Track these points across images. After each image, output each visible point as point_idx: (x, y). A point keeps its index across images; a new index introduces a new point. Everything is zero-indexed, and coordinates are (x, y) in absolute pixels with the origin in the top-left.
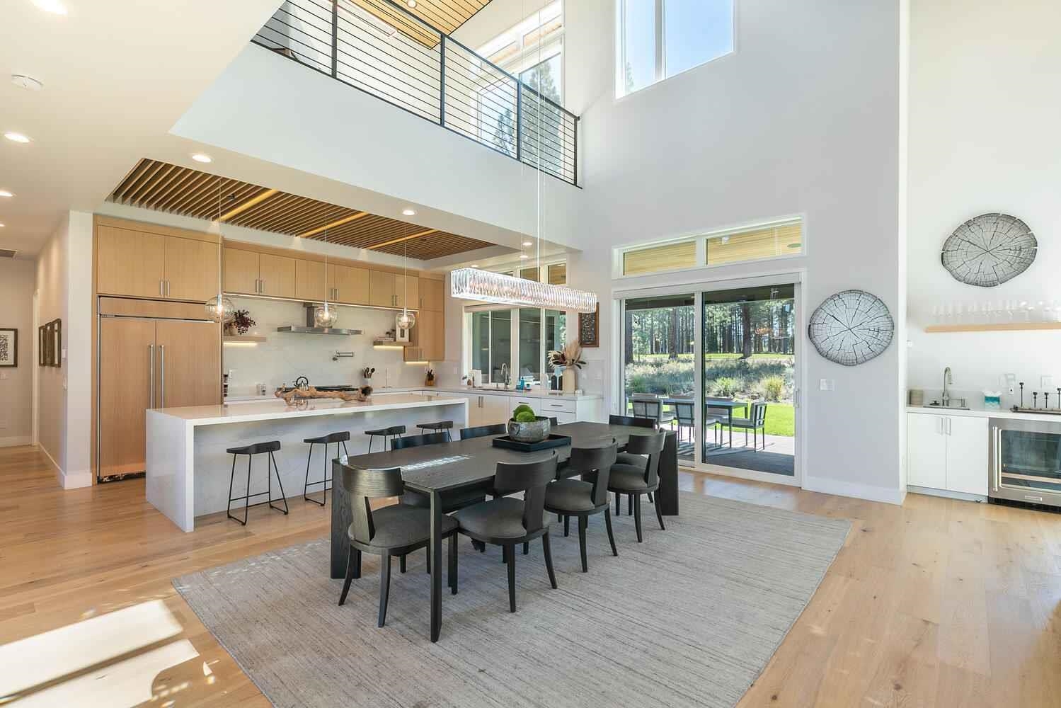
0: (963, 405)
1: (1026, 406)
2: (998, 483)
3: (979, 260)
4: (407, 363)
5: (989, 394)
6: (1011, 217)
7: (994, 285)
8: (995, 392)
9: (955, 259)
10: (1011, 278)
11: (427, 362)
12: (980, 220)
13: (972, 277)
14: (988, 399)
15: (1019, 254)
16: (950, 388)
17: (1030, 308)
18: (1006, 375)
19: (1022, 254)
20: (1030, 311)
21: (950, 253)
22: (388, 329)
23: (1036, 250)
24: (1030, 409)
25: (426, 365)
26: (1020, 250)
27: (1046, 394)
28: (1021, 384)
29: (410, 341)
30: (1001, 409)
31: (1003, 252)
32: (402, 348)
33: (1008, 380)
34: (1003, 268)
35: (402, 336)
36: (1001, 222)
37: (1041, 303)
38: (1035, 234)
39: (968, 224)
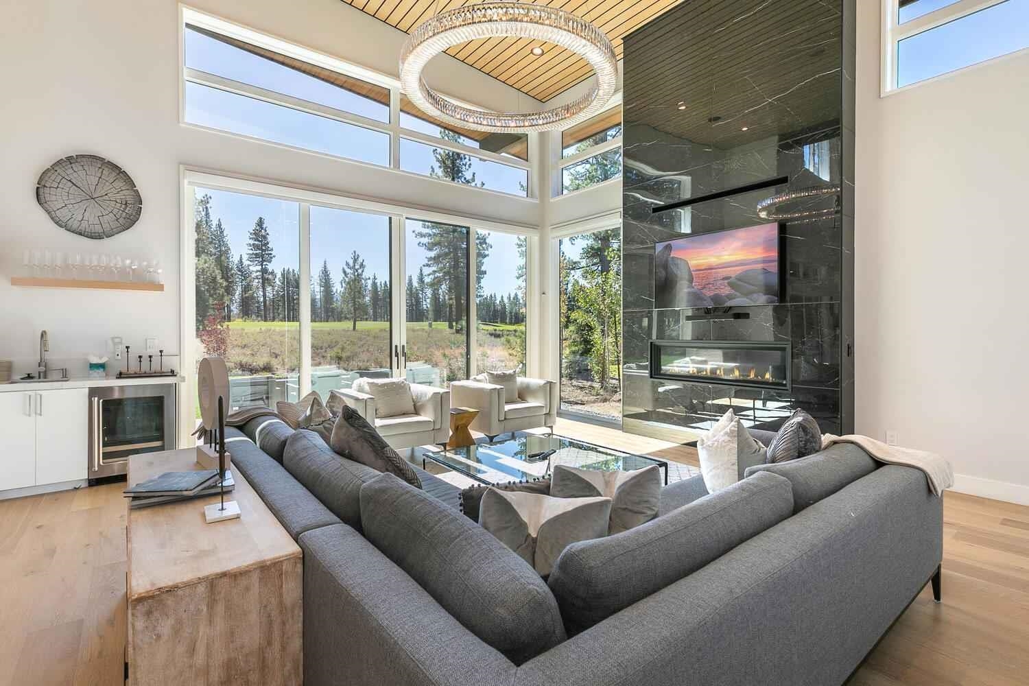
0: (65, 376)
1: (132, 370)
2: (98, 460)
3: (83, 205)
5: (95, 360)
6: (117, 167)
7: (100, 238)
8: (101, 358)
9: (56, 198)
10: (117, 233)
12: (84, 159)
13: (75, 226)
14: (93, 366)
15: (125, 209)
16: (47, 356)
17: (133, 267)
18: (113, 339)
19: (128, 208)
20: (134, 270)
21: (47, 190)
23: (141, 208)
24: (136, 373)
26: (126, 204)
27: (150, 357)
28: (127, 347)
30: (107, 376)
31: (108, 202)
33: (115, 344)
34: (109, 221)
36: (106, 169)
37: (145, 263)
38: (139, 190)
39: (70, 159)
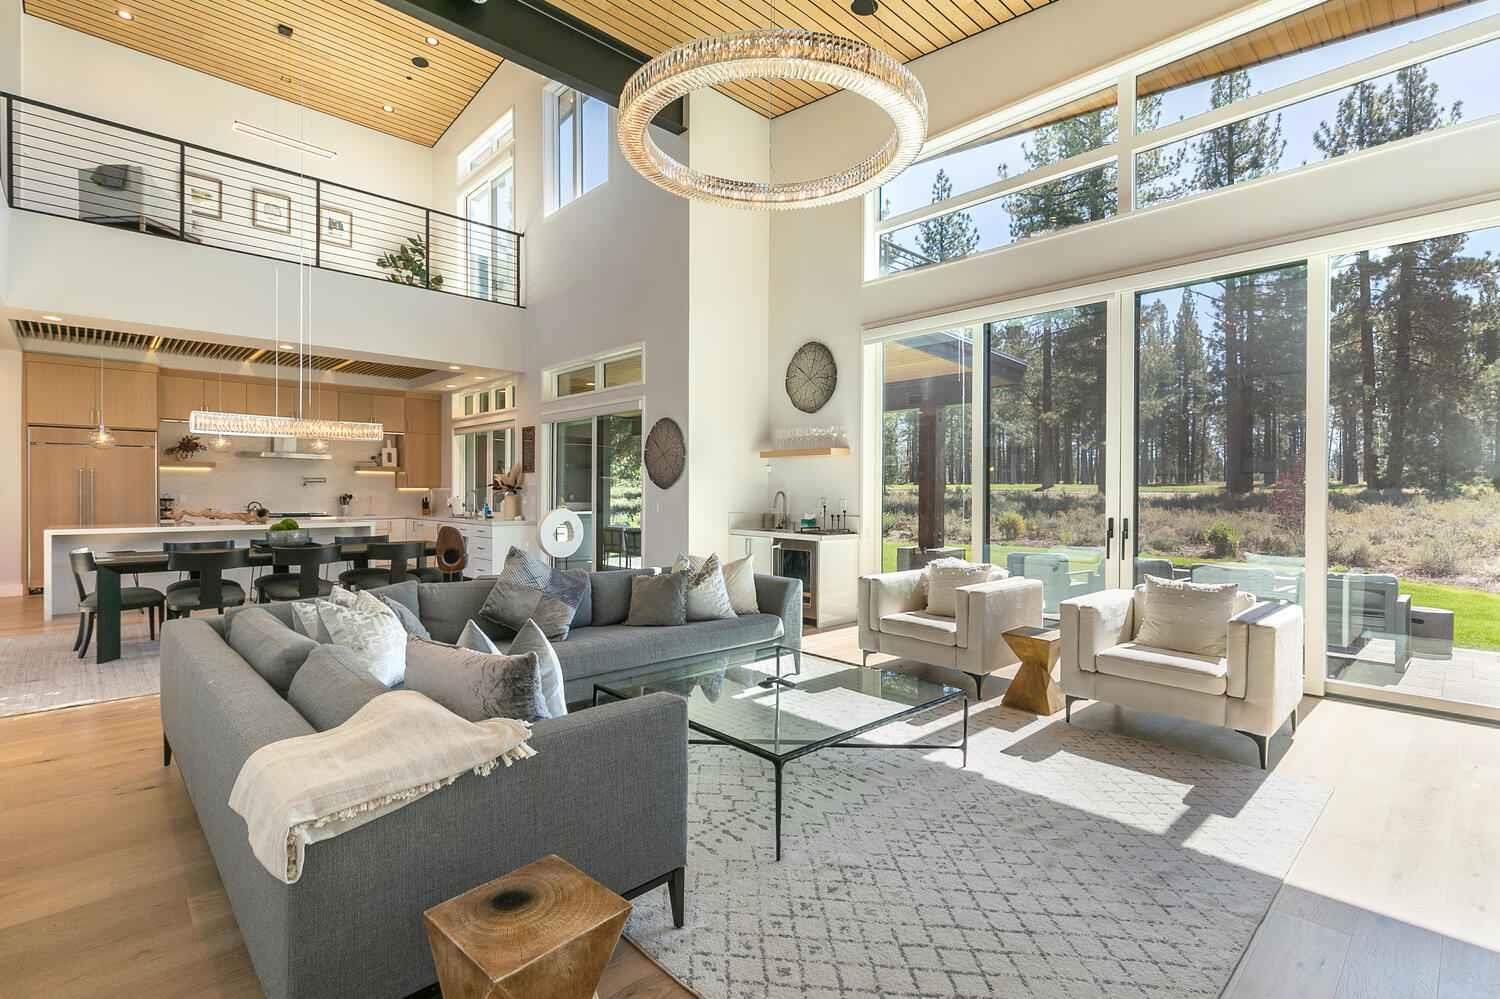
1: (827, 528)
3: (806, 386)
4: (401, 489)
5: (807, 517)
6: (823, 346)
7: (814, 411)
8: (810, 515)
9: (794, 385)
10: (823, 405)
11: (427, 489)
12: (807, 347)
13: (802, 405)
14: (804, 522)
15: (827, 382)
18: (821, 499)
21: (790, 380)
22: (375, 454)
23: (836, 378)
25: (426, 492)
26: (827, 377)
27: (838, 516)
28: (825, 507)
29: (398, 465)
31: (818, 379)
32: (393, 473)
34: (818, 396)
35: (390, 460)
36: (817, 350)
39: (800, 351)
